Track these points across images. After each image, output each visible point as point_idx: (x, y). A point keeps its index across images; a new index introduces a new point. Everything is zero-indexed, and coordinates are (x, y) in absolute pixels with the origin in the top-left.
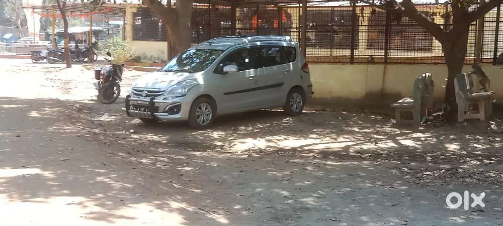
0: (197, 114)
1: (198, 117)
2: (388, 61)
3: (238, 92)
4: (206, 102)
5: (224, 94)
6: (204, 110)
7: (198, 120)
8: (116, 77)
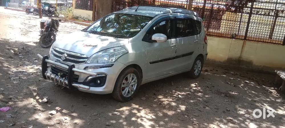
0: (123, 86)
1: (123, 89)
2: (247, 38)
3: (161, 61)
4: (133, 73)
5: (151, 63)
6: (131, 80)
7: (123, 92)
8: (53, 29)
